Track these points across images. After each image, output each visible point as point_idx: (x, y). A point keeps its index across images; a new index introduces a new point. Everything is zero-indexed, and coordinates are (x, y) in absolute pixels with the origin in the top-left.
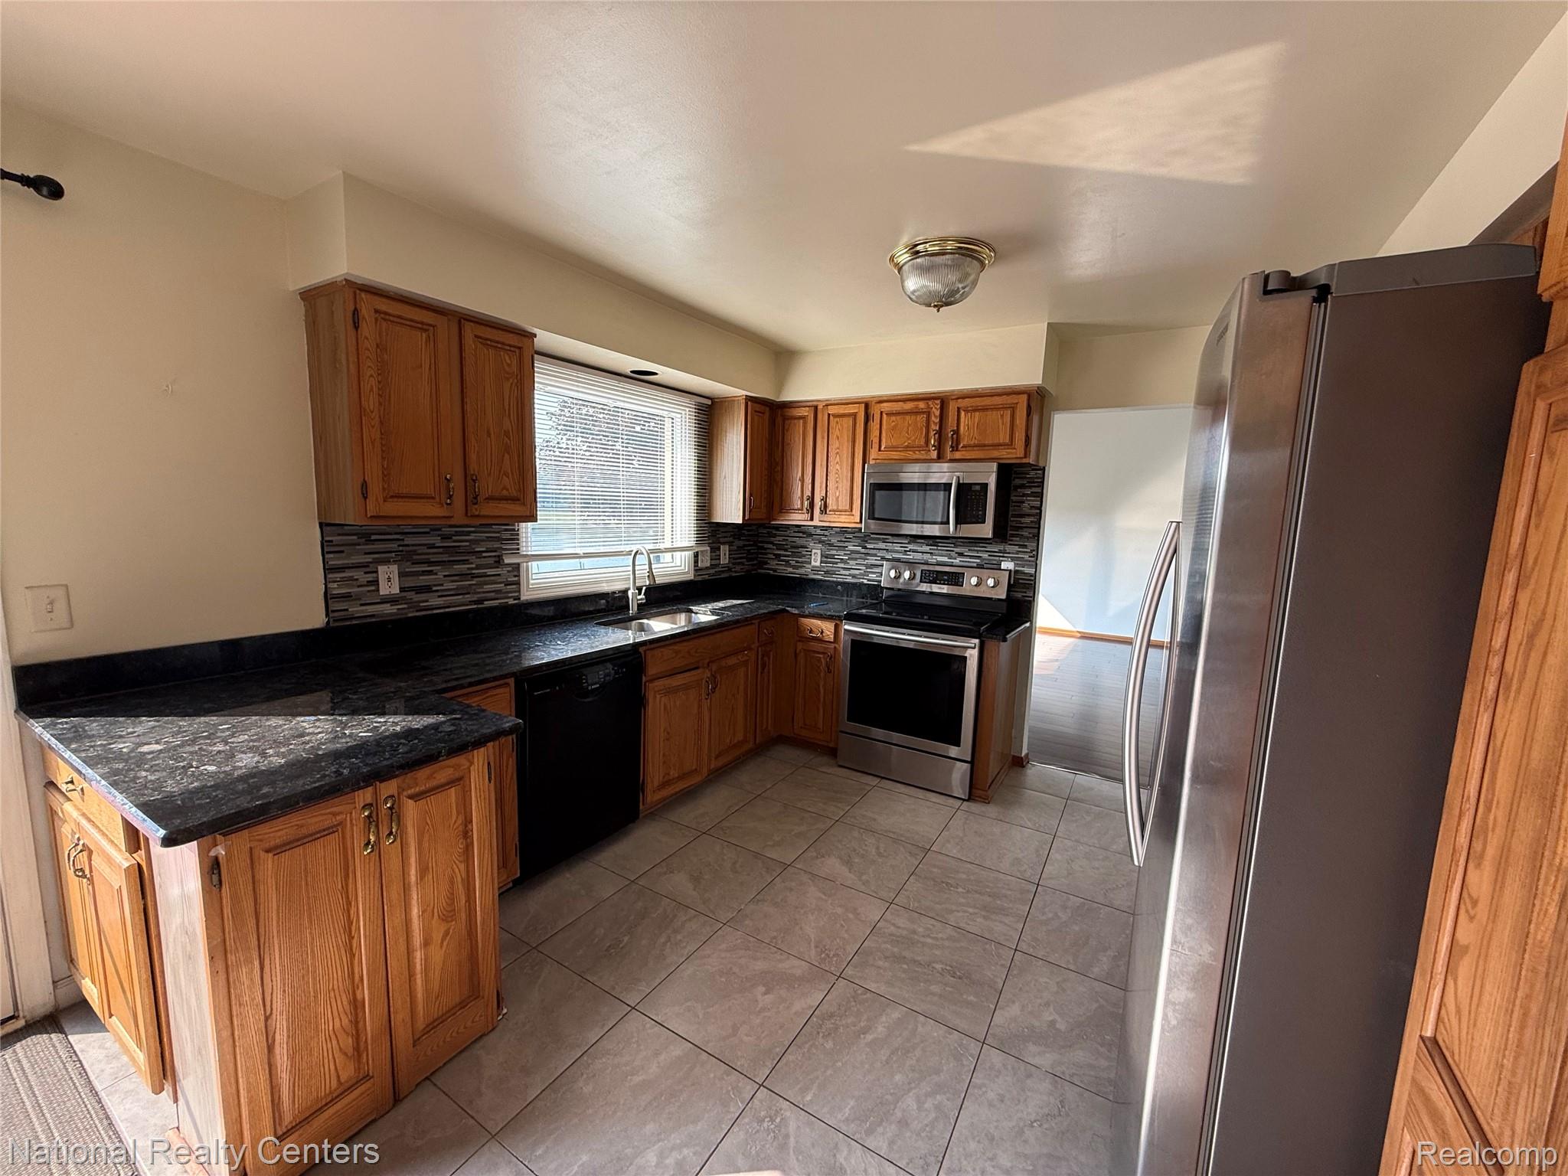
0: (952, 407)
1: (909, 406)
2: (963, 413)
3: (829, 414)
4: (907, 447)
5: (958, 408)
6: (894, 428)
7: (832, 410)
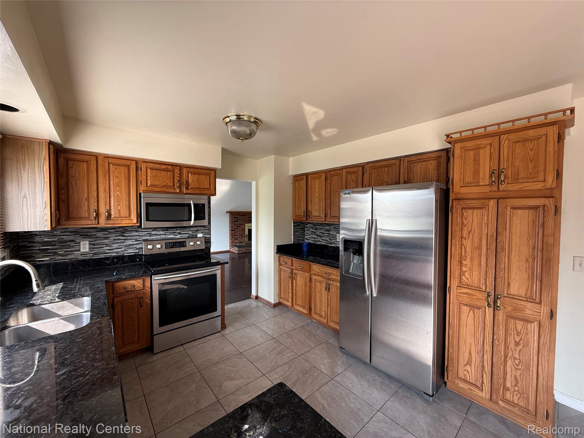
0: (185, 171)
1: (164, 167)
2: (190, 174)
3: (109, 163)
4: (163, 186)
5: (188, 172)
6: (155, 176)
7: (111, 160)
